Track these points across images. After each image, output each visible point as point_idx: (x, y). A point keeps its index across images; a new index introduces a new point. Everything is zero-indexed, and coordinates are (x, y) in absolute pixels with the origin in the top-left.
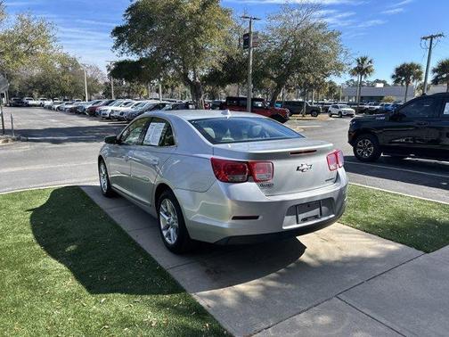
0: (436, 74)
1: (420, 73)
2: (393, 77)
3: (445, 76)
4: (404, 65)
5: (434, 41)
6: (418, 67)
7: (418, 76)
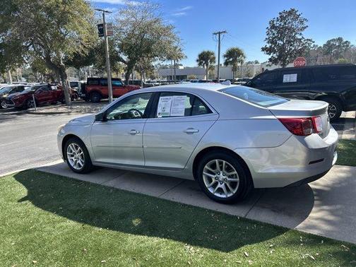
0: (226, 58)
1: (214, 58)
2: (197, 61)
3: (231, 60)
4: (204, 53)
5: (221, 36)
6: (212, 54)
7: (213, 60)
